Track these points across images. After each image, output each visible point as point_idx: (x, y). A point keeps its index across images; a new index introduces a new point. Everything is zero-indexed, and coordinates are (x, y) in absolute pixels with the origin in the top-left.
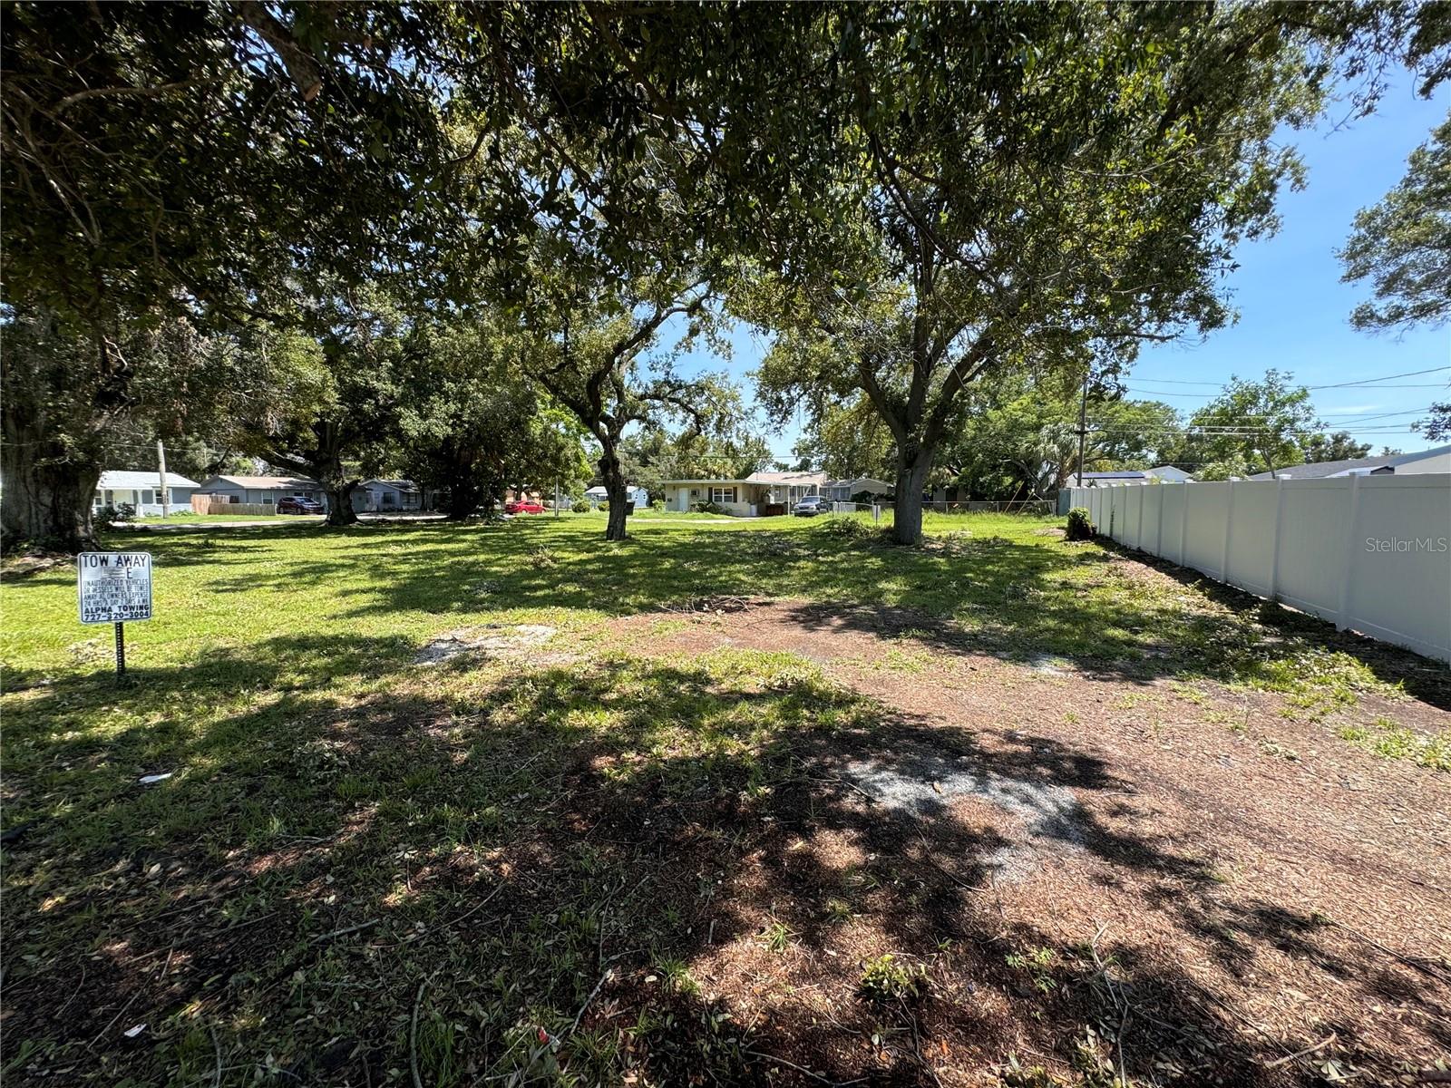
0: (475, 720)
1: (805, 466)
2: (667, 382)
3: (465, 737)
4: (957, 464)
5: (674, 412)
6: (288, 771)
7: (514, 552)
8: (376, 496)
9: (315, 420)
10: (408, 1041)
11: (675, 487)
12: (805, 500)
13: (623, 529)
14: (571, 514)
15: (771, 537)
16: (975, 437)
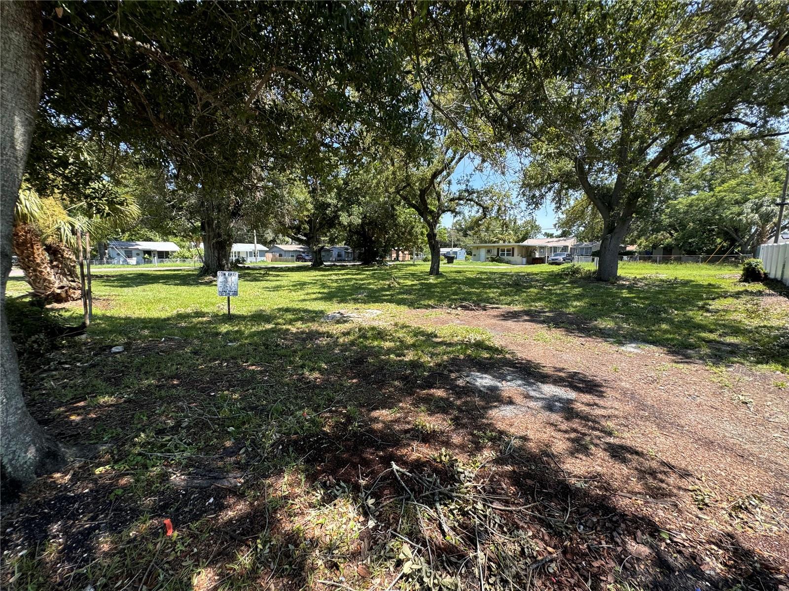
1: (564, 234)
2: (467, 191)
4: (676, 230)
5: (472, 206)
7: (383, 279)
8: (335, 254)
9: (307, 219)
11: (478, 248)
12: (557, 255)
13: (438, 270)
14: (422, 263)
15: (523, 276)
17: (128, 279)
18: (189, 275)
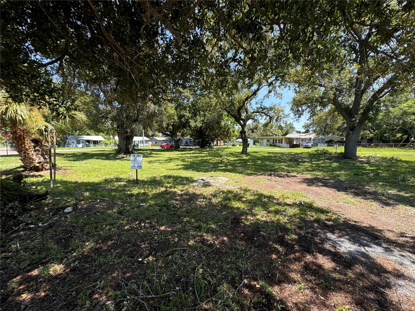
0: (208, 201)
1: (307, 131)
2: (261, 108)
3: (205, 205)
4: (373, 129)
5: (262, 116)
6: (168, 207)
7: (216, 157)
8: (184, 142)
9: (172, 124)
10: (194, 281)
11: (262, 139)
12: (307, 143)
13: (246, 151)
14: (231, 147)
15: (294, 155)
16: (383, 119)
17: (77, 156)
18: (110, 154)
